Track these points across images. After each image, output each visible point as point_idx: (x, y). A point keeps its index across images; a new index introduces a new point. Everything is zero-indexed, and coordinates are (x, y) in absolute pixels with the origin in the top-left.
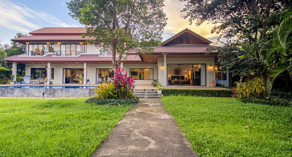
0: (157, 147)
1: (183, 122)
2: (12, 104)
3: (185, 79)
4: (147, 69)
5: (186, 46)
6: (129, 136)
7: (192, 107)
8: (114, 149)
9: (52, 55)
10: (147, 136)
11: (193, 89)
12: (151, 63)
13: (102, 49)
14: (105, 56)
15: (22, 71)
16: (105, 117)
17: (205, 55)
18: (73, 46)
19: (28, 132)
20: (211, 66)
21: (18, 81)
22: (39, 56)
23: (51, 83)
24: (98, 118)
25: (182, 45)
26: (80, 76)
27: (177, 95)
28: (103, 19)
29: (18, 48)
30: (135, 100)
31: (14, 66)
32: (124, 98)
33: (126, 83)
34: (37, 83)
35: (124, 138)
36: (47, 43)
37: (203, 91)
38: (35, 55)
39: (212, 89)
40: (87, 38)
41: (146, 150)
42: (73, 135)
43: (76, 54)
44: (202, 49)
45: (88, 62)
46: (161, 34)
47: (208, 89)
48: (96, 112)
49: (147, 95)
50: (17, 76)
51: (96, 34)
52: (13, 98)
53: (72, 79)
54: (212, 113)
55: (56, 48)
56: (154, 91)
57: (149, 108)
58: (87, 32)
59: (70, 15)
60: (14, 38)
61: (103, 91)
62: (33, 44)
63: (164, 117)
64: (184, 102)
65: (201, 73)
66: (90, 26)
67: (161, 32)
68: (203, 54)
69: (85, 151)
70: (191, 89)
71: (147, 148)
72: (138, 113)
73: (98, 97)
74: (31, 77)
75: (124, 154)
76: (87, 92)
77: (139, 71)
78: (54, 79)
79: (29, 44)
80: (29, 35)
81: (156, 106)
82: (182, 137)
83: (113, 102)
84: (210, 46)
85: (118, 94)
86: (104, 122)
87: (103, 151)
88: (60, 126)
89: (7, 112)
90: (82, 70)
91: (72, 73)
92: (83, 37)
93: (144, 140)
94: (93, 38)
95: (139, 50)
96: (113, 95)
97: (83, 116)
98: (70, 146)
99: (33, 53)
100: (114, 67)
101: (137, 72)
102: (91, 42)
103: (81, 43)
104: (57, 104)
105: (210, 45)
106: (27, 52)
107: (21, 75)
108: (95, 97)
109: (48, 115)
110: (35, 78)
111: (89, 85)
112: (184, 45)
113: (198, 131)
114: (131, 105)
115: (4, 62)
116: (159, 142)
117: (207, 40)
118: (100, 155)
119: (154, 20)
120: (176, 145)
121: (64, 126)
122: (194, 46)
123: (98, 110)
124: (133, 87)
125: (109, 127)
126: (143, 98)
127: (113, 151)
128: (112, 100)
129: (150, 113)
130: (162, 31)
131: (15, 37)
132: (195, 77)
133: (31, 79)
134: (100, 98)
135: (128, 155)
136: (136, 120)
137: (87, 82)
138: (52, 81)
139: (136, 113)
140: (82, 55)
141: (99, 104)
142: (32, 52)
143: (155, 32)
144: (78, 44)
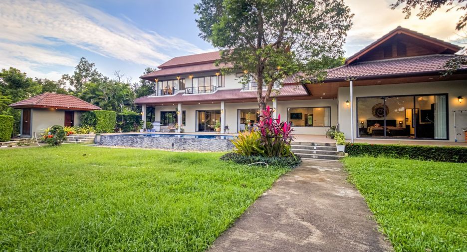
0: (323, 243)
1: (383, 208)
2: (139, 156)
3: (398, 125)
4: (319, 109)
5: (398, 60)
6: (278, 216)
7: (407, 180)
8: (252, 233)
9: (183, 93)
10: (308, 221)
11: (415, 145)
12: (325, 98)
13: (243, 80)
14: (250, 90)
15: (151, 115)
16: (245, 183)
17: (441, 76)
18: (207, 79)
19: (152, 192)
20: (460, 97)
21: (148, 129)
22: (169, 96)
23: (182, 131)
24: (235, 183)
25: (390, 60)
26: (217, 121)
27: (376, 156)
28: (243, 35)
29: (147, 87)
30: (295, 160)
31: (144, 109)
32: (276, 156)
33: (278, 131)
34: (167, 130)
35: (271, 219)
36: (178, 78)
37: (438, 150)
38: (165, 94)
39: (461, 146)
40: (222, 66)
41: (302, 244)
42: (201, 202)
43: (211, 90)
44: (436, 65)
45: (227, 101)
46: (341, 45)
47: (451, 146)
48: (233, 174)
49: (317, 153)
50: (147, 122)
51: (234, 59)
52: (142, 149)
53: (207, 126)
54: (456, 196)
55: (188, 83)
56: (329, 146)
57: (317, 175)
58: (222, 57)
59: (201, 36)
60: (143, 75)
61: (244, 143)
62: (162, 81)
63: (344, 192)
64: (390, 169)
65: (435, 113)
66: (226, 48)
67: (340, 41)
68: (437, 75)
69: (213, 228)
70: (410, 145)
71: (306, 242)
72: (297, 182)
73: (237, 152)
74: (161, 123)
75: (267, 243)
76: (224, 143)
77: (304, 112)
78: (185, 126)
79: (158, 81)
80: (158, 69)
81: (331, 173)
82: (376, 234)
83: (259, 161)
84: (456, 56)
85: (266, 149)
86: (243, 189)
87: (237, 232)
88: (187, 188)
89: (134, 166)
90: (219, 112)
91: (207, 117)
92: (217, 65)
93: (302, 227)
94: (230, 65)
95: (301, 77)
96: (259, 150)
97: (216, 177)
98: (195, 218)
99: (163, 93)
100: (260, 107)
101: (301, 114)
102: (228, 72)
103: (217, 74)
104: (187, 159)
105: (457, 53)
106: (157, 91)
107: (151, 121)
108: (233, 152)
109: (175, 173)
110: (165, 124)
111: (229, 135)
112: (393, 59)
113: (415, 227)
114: (287, 168)
115: (133, 104)
116: (329, 234)
117: (449, 45)
118: (232, 237)
119: (327, 23)
120: (361, 245)
121: (191, 189)
122: (418, 59)
123: (237, 172)
124: (291, 139)
125: (249, 199)
126: (310, 157)
127: (250, 234)
128: (257, 158)
129: (319, 183)
130: (343, 39)
131: (144, 73)
132: (421, 122)
133: (161, 125)
134: (240, 154)
135: (273, 245)
136: (293, 192)
137: (225, 130)
138: (183, 127)
139: (293, 181)
140: (218, 91)
141: (239, 162)
142: (161, 90)
143: (330, 42)
144: (213, 76)
